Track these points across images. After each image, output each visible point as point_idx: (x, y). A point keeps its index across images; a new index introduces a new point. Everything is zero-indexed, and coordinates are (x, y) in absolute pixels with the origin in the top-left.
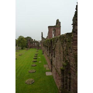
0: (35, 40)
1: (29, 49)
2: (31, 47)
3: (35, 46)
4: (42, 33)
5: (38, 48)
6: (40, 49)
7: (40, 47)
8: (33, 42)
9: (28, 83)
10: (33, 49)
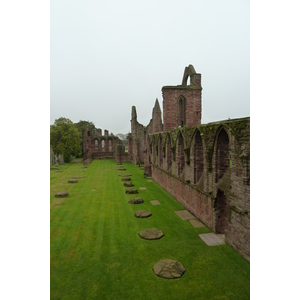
0: (106, 131)
1: (88, 161)
2: (94, 157)
3: (107, 152)
4: (134, 108)
5: (120, 159)
6: (127, 162)
7: (126, 154)
8: (103, 138)
9: (168, 275)
10: (103, 161)
